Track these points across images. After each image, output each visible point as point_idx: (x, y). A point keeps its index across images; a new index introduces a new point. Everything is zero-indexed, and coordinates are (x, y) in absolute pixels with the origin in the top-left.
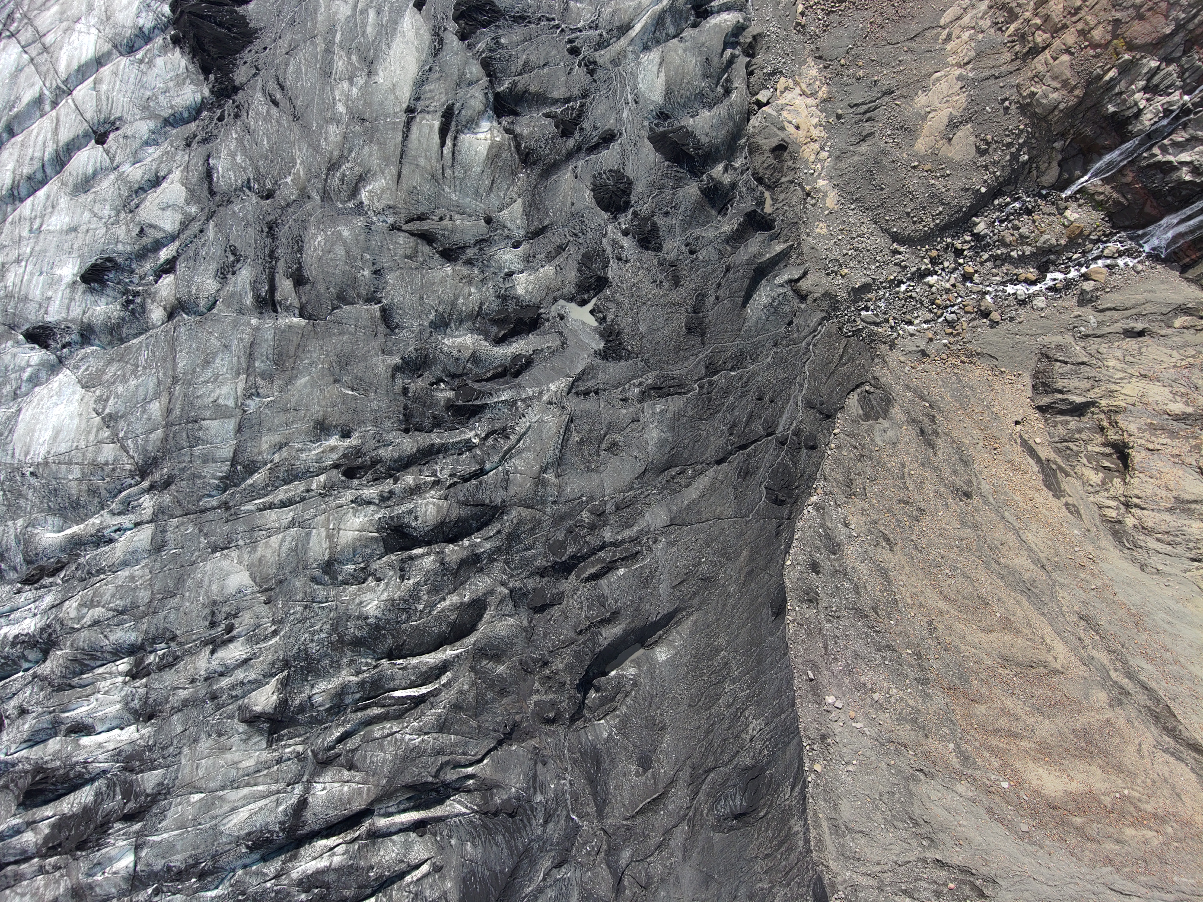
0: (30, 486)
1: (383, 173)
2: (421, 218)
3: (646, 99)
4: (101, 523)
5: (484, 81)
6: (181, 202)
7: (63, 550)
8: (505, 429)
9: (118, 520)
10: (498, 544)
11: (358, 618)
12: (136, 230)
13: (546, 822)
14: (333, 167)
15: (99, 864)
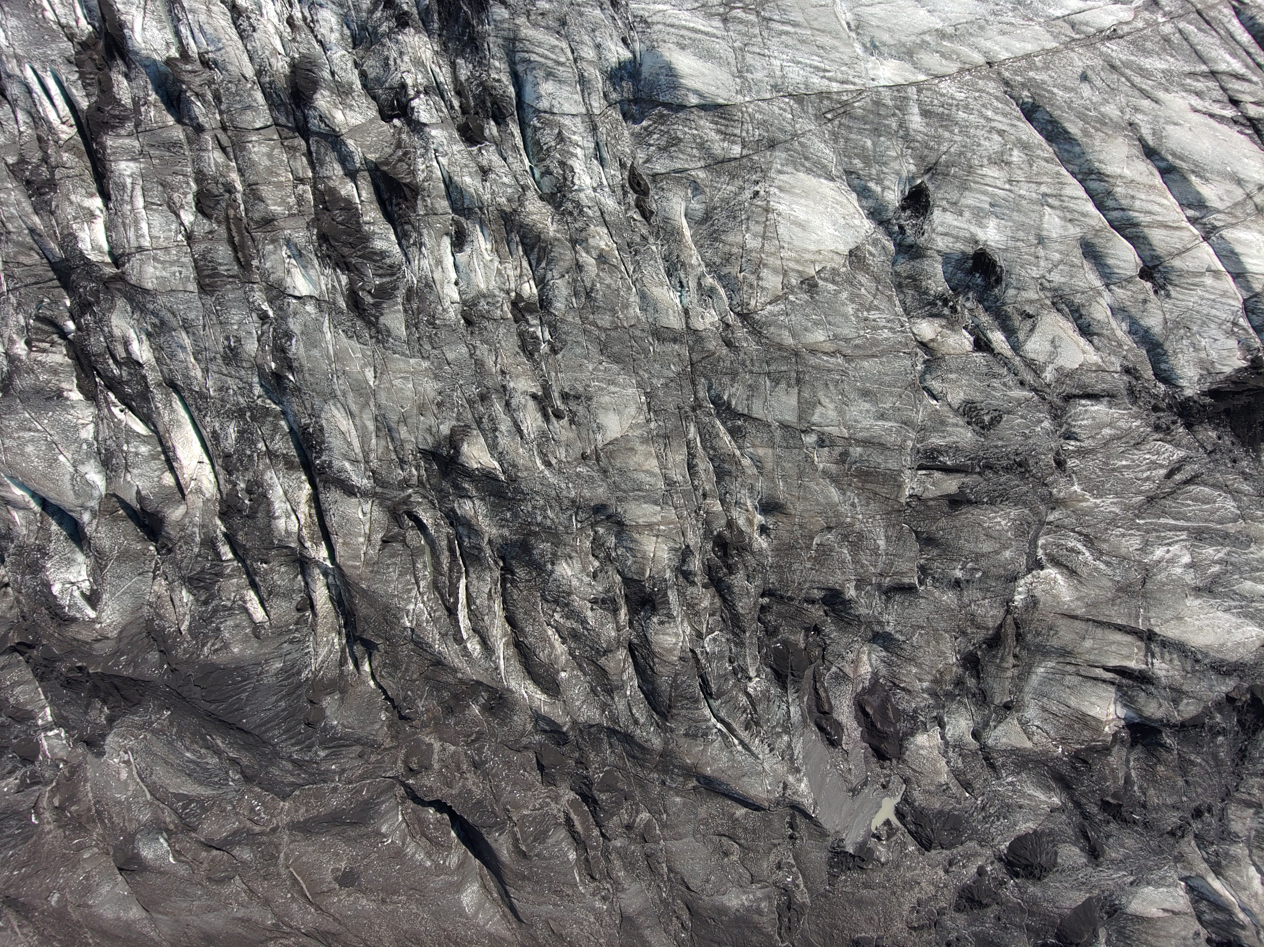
0: (742, 188)
1: (1077, 599)
2: (1019, 637)
3: (1134, 894)
4: (691, 265)
5: (1177, 718)
6: (1060, 362)
7: (666, 220)
8: (757, 724)
9: (693, 284)
10: (622, 720)
11: (554, 554)
12: (1030, 310)
13: (294, 762)
14: (1089, 541)
15: (301, 255)
